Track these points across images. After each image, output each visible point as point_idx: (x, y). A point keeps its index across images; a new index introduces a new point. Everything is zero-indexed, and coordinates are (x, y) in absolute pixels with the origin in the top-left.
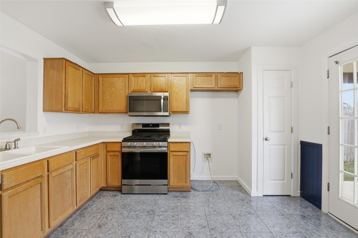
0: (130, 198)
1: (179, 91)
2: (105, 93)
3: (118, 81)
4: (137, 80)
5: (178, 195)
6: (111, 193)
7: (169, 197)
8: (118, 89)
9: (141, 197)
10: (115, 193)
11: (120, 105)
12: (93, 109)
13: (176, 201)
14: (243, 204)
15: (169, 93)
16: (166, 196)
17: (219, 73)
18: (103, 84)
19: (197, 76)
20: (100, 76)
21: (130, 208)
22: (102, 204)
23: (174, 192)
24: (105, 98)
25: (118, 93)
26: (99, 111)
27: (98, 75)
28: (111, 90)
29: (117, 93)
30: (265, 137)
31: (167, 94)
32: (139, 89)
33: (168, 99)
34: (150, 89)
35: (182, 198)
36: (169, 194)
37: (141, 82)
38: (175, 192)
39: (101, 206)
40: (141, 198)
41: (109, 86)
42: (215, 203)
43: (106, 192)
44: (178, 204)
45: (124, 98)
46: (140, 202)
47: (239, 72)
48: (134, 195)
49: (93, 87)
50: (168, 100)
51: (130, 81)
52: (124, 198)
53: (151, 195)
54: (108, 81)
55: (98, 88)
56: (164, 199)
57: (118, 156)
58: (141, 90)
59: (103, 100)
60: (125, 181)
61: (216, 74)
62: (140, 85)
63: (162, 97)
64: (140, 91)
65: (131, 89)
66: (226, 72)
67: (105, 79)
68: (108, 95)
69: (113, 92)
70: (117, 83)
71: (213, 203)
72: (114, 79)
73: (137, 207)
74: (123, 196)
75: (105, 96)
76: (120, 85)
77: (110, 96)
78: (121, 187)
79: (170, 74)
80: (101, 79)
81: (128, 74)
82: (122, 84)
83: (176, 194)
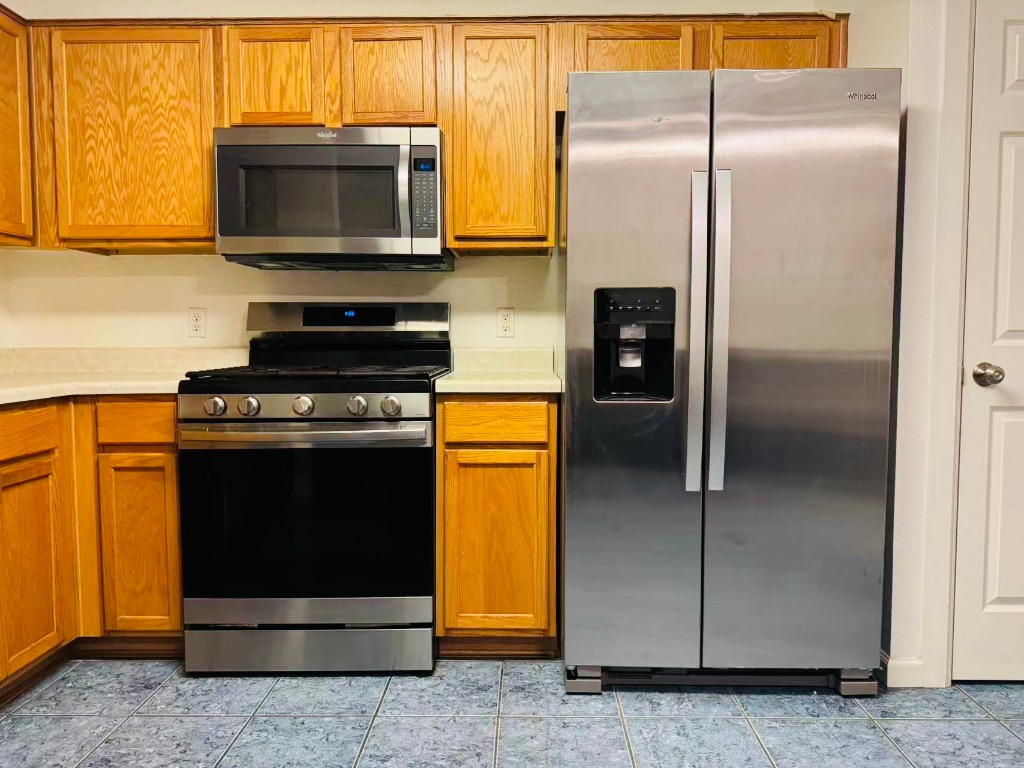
0: (227, 698)
1: (493, 122)
2: (89, 132)
3: (162, 65)
4: (266, 59)
5: (490, 680)
6: (127, 669)
7: (441, 688)
8: (161, 110)
9: (288, 694)
10: (153, 669)
11: (174, 201)
12: (25, 217)
13: (474, 712)
14: (846, 729)
15: (441, 133)
16: (423, 682)
17: (716, 18)
18: (73, 82)
19: (593, 35)
20: (57, 35)
21: (211, 758)
22: (56, 738)
23: (468, 663)
24: (90, 158)
25: (163, 133)
26: (63, 234)
27: (44, 31)
28: (123, 117)
29: (157, 129)
30: (971, 368)
31: (427, 137)
32: (276, 109)
33: (433, 161)
34: (336, 107)
35: (512, 697)
36: (439, 671)
37: (289, 69)
38: (474, 663)
39: (49, 746)
40: (284, 701)
41: (109, 92)
42: (690, 725)
43: (100, 663)
44: (485, 729)
45: (197, 160)
46: (277, 721)
47: (831, 13)
48: (253, 680)
49: (21, 95)
50: (433, 168)
51: (225, 64)
52: (194, 701)
53: (343, 680)
54: (105, 62)
55: (52, 106)
56: (413, 702)
57: (161, 469)
58: (287, 114)
59: (81, 172)
60: (205, 609)
61: (700, 26)
62: (283, 91)
63: (405, 149)
64: (285, 120)
65: (234, 108)
66: (756, 13)
67: (88, 53)
68: (106, 141)
69: (132, 124)
70: (156, 76)
71: (683, 727)
72: (136, 51)
73: (254, 751)
74: (190, 685)
75: (92, 148)
76: (171, 89)
77: (117, 147)
78: (182, 640)
79: (448, 27)
80: (61, 52)
81: (214, 23)
82: (182, 80)
83: (481, 670)
